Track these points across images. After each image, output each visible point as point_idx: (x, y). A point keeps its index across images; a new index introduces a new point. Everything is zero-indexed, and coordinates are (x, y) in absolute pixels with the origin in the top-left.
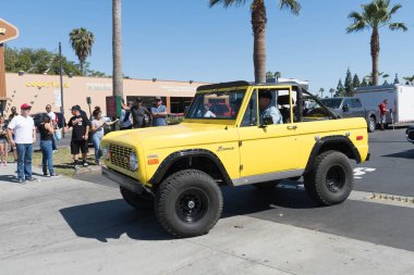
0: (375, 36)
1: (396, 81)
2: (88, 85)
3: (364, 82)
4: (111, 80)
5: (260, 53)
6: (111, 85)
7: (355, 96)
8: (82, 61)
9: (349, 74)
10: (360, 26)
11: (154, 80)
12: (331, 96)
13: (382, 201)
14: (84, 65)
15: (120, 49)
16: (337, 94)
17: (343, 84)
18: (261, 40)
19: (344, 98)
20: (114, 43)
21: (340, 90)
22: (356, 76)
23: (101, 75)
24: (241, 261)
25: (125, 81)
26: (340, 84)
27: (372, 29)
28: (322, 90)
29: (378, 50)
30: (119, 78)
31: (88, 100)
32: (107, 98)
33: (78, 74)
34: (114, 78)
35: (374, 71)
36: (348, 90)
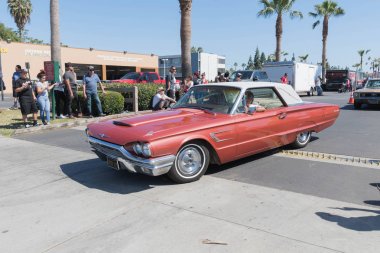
0: (279, 21)
1: (293, 59)
2: (27, 51)
3: (269, 60)
4: (49, 47)
5: (186, 29)
6: (49, 52)
7: (263, 70)
8: (21, 29)
9: (257, 53)
10: (268, 12)
11: (91, 49)
12: (242, 69)
14: (23, 32)
15: (58, 18)
16: (248, 67)
17: (253, 59)
18: (187, 18)
19: (254, 71)
20: (51, 11)
21: (250, 65)
22: (263, 54)
23: (40, 42)
24: (170, 208)
25: (63, 49)
26: (250, 60)
27: (277, 15)
28: (236, 64)
29: (281, 32)
30: (57, 45)
31: (27, 65)
32: (45, 63)
33: (17, 40)
34: (52, 45)
35: (278, 50)
36: (256, 65)
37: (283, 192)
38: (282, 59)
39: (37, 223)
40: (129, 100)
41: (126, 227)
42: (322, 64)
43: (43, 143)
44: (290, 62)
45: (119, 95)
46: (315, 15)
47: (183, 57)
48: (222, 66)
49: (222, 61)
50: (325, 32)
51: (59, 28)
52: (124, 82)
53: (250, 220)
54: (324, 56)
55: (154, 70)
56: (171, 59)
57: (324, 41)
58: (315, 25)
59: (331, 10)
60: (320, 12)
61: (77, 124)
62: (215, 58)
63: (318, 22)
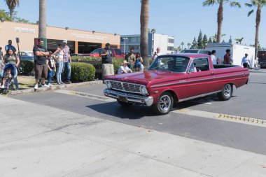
1: (230, 41)
2: (17, 28)
3: (210, 41)
5: (145, 15)
6: (34, 30)
9: (200, 34)
11: (67, 29)
12: (188, 48)
13: (226, 119)
14: (13, 13)
16: (193, 47)
17: (197, 40)
19: (199, 50)
21: (194, 45)
22: (205, 36)
23: (26, 22)
24: (138, 156)
26: (195, 40)
27: (219, 5)
28: (183, 44)
29: (222, 19)
31: (18, 40)
32: (35, 39)
33: (8, 20)
34: (39, 24)
35: (219, 33)
36: (199, 45)
38: (221, 41)
39: (38, 163)
40: (99, 71)
41: (106, 169)
42: (255, 46)
43: (34, 102)
44: (228, 44)
45: (92, 66)
46: (250, 5)
47: (142, 37)
48: (171, 45)
49: (171, 41)
50: (258, 20)
51: (46, 12)
52: (95, 56)
54: (256, 40)
55: (116, 46)
56: (130, 38)
57: (257, 26)
58: (250, 13)
60: (254, 3)
61: (58, 88)
62: (166, 38)
63: (252, 11)
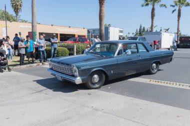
0: (153, 10)
1: (161, 30)
2: (20, 26)
3: (147, 31)
4: (31, 24)
5: (102, 14)
6: (31, 27)
7: (143, 36)
8: (17, 15)
9: (141, 27)
10: (147, 5)
11: (52, 25)
12: (133, 36)
13: (154, 83)
14: (18, 17)
15: (35, 9)
16: (136, 35)
17: (138, 31)
18: (103, 8)
19: (139, 37)
20: (32, 6)
22: (144, 28)
23: (26, 22)
24: (91, 109)
25: (38, 25)
26: (137, 31)
27: (152, 6)
28: (129, 33)
29: (154, 16)
30: (35, 23)
31: (20, 34)
32: (29, 32)
33: (15, 21)
34: (32, 23)
35: (152, 25)
36: (140, 33)
37: (153, 103)
38: (154, 31)
40: (71, 52)
41: (68, 118)
42: (177, 33)
44: (159, 32)
45: (66, 49)
46: (173, 6)
47: (100, 30)
48: (121, 34)
49: (121, 32)
50: (179, 16)
51: (36, 15)
52: (69, 42)
53: (134, 118)
54: (178, 29)
55: (85, 36)
56: (94, 30)
57: (178, 20)
58: (173, 11)
59: (183, 4)
60: (176, 4)
62: (117, 29)
63: (175, 10)
